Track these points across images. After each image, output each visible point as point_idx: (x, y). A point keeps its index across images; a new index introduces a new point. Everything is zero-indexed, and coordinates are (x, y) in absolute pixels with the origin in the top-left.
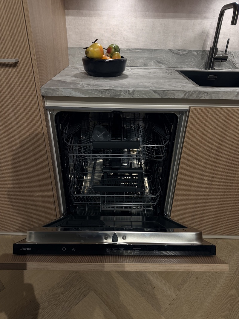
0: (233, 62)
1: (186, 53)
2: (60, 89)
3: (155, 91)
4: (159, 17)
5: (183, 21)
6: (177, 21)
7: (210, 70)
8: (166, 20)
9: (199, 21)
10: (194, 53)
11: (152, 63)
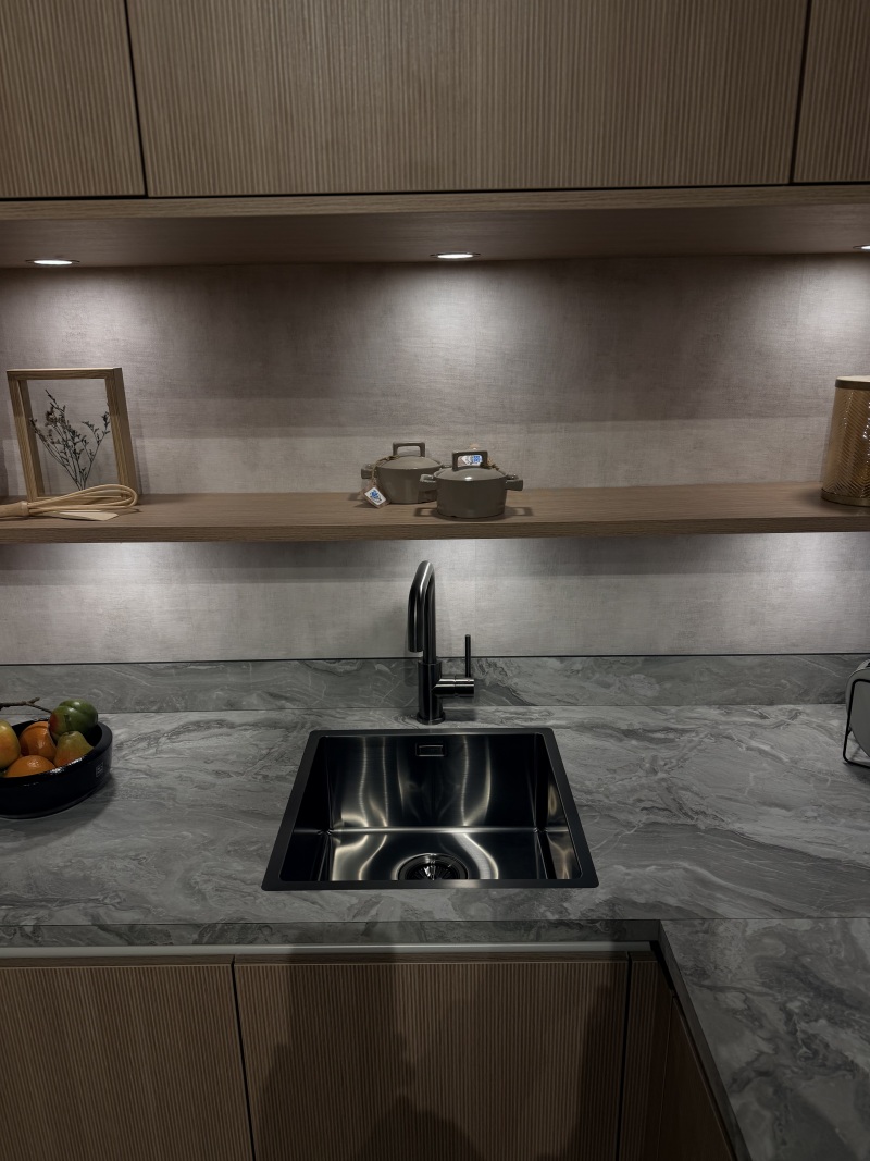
0: (508, 688)
1: (354, 668)
4: (253, 579)
10: (380, 667)
11: (254, 699)
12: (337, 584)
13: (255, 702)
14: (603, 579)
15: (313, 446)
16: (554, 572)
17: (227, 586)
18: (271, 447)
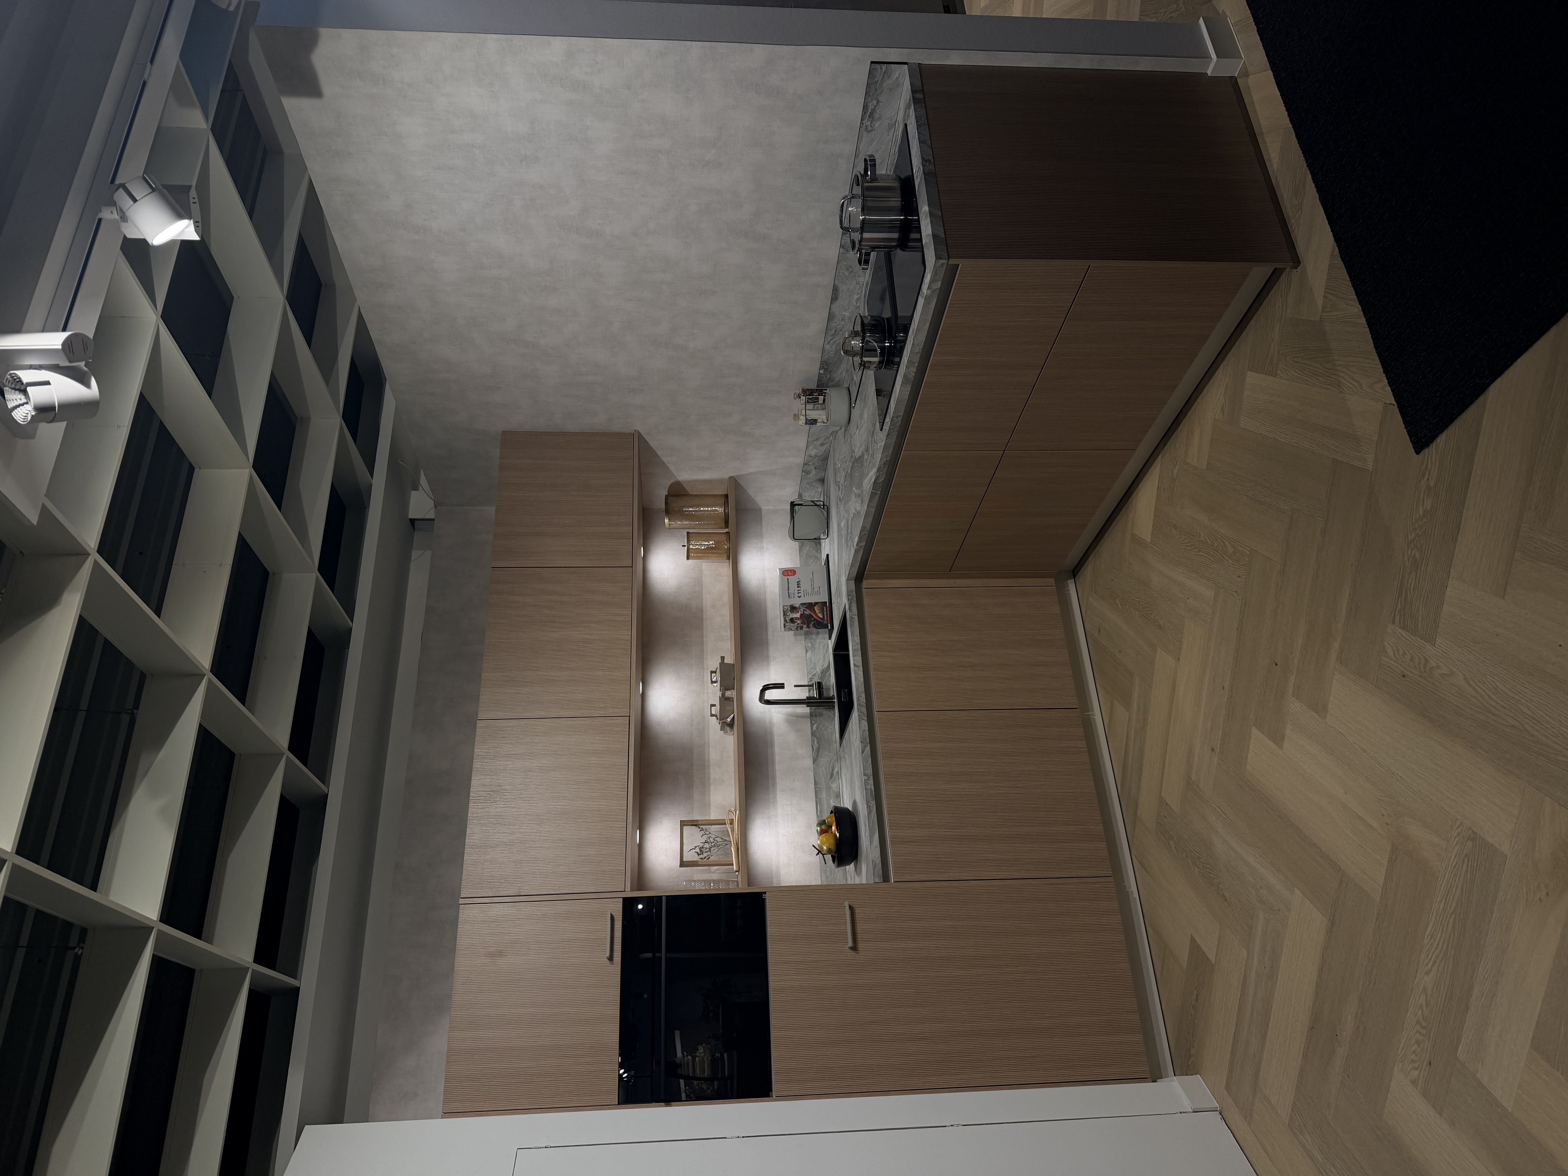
0: (822, 673)
1: (816, 739)
2: (873, 859)
3: (863, 752)
4: (774, 784)
5: (777, 750)
6: (777, 758)
7: (836, 700)
8: (778, 774)
9: (776, 731)
10: (814, 728)
11: (834, 786)
12: (776, 747)
13: (836, 785)
14: (770, 637)
15: (713, 756)
16: (768, 657)
17: (778, 796)
18: (714, 773)
